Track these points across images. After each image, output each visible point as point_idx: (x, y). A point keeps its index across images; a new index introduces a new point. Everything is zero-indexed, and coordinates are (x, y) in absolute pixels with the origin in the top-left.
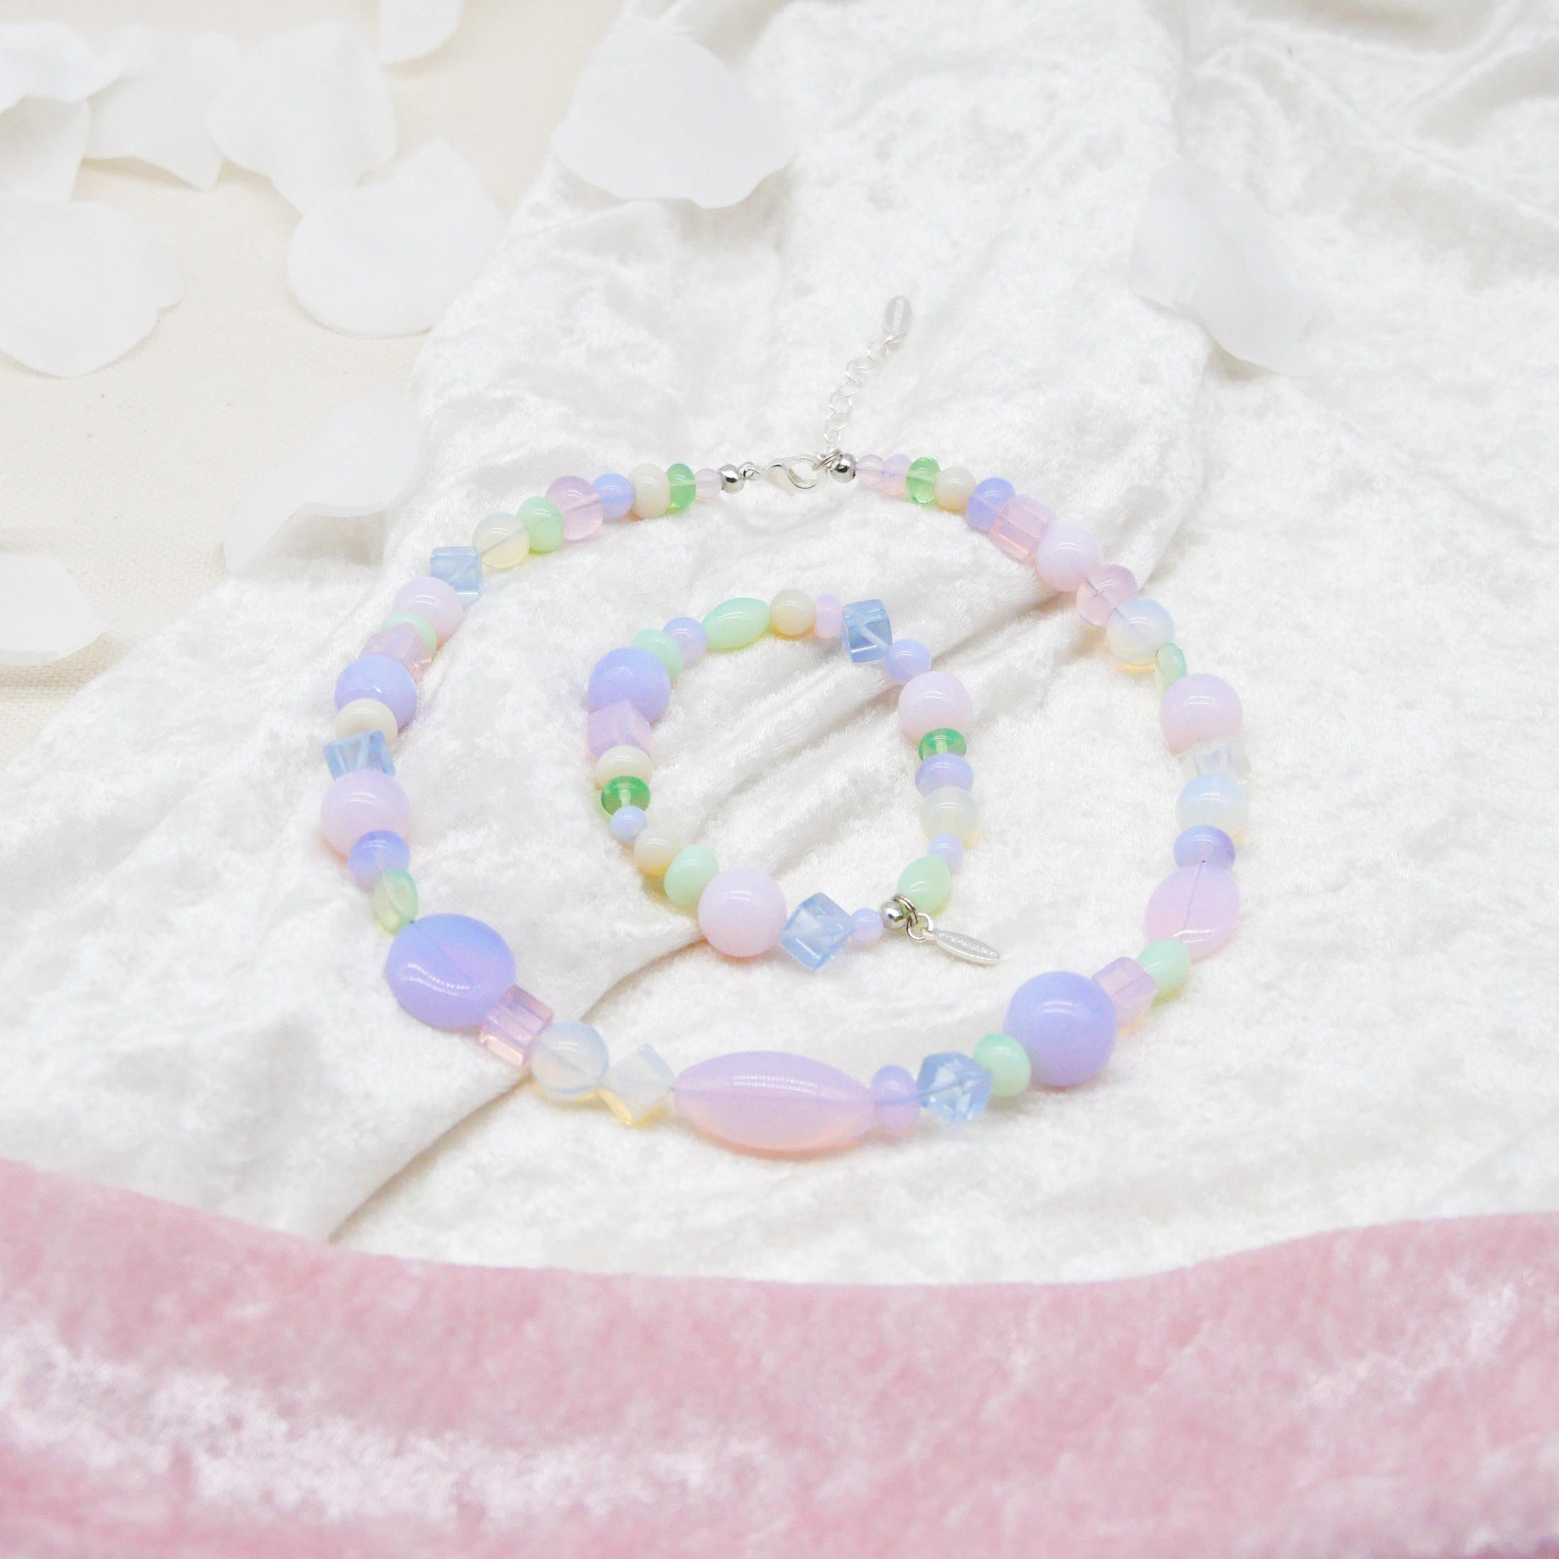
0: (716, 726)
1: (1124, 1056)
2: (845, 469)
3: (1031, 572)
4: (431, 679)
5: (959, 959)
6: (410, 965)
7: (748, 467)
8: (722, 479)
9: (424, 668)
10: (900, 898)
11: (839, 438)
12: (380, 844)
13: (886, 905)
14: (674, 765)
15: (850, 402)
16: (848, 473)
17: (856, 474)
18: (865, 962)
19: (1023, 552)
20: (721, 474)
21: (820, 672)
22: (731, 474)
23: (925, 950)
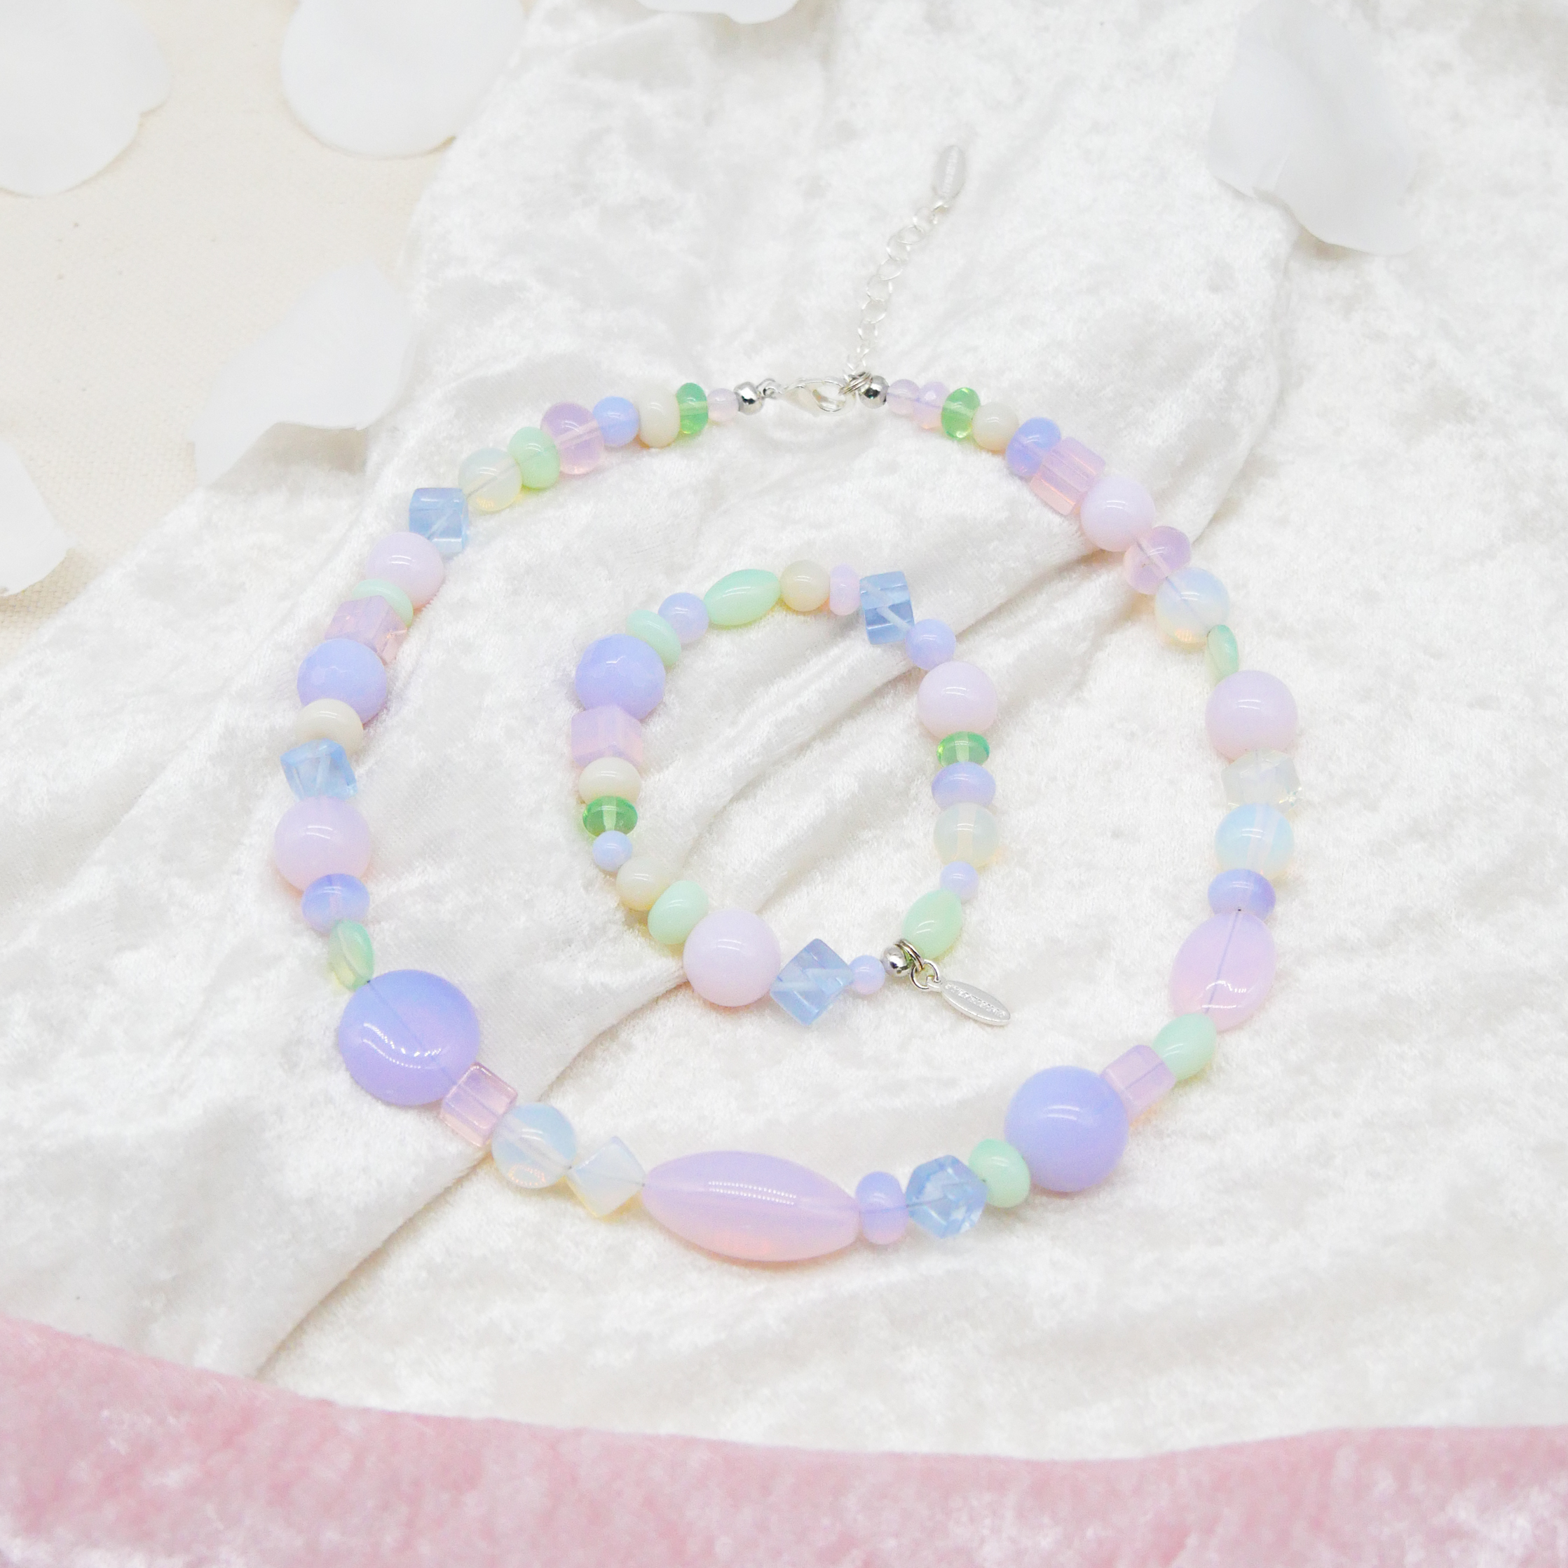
0: (716, 719)
1: (1137, 1154)
2: (876, 393)
3: (1075, 528)
4: (408, 654)
5: (968, 1018)
6: (366, 1025)
7: (768, 385)
8: (739, 400)
9: (400, 641)
10: (905, 944)
11: (876, 333)
12: (337, 890)
13: (889, 952)
14: (667, 767)
15: (891, 287)
16: (878, 398)
17: (887, 399)
18: (863, 1016)
19: (1068, 504)
20: (737, 394)
21: (835, 651)
22: (748, 394)
23: (931, 1002)
